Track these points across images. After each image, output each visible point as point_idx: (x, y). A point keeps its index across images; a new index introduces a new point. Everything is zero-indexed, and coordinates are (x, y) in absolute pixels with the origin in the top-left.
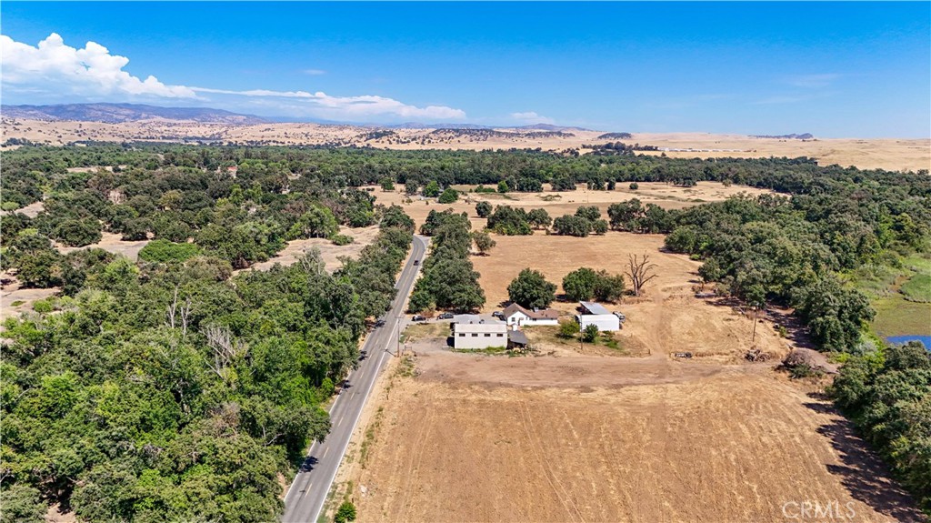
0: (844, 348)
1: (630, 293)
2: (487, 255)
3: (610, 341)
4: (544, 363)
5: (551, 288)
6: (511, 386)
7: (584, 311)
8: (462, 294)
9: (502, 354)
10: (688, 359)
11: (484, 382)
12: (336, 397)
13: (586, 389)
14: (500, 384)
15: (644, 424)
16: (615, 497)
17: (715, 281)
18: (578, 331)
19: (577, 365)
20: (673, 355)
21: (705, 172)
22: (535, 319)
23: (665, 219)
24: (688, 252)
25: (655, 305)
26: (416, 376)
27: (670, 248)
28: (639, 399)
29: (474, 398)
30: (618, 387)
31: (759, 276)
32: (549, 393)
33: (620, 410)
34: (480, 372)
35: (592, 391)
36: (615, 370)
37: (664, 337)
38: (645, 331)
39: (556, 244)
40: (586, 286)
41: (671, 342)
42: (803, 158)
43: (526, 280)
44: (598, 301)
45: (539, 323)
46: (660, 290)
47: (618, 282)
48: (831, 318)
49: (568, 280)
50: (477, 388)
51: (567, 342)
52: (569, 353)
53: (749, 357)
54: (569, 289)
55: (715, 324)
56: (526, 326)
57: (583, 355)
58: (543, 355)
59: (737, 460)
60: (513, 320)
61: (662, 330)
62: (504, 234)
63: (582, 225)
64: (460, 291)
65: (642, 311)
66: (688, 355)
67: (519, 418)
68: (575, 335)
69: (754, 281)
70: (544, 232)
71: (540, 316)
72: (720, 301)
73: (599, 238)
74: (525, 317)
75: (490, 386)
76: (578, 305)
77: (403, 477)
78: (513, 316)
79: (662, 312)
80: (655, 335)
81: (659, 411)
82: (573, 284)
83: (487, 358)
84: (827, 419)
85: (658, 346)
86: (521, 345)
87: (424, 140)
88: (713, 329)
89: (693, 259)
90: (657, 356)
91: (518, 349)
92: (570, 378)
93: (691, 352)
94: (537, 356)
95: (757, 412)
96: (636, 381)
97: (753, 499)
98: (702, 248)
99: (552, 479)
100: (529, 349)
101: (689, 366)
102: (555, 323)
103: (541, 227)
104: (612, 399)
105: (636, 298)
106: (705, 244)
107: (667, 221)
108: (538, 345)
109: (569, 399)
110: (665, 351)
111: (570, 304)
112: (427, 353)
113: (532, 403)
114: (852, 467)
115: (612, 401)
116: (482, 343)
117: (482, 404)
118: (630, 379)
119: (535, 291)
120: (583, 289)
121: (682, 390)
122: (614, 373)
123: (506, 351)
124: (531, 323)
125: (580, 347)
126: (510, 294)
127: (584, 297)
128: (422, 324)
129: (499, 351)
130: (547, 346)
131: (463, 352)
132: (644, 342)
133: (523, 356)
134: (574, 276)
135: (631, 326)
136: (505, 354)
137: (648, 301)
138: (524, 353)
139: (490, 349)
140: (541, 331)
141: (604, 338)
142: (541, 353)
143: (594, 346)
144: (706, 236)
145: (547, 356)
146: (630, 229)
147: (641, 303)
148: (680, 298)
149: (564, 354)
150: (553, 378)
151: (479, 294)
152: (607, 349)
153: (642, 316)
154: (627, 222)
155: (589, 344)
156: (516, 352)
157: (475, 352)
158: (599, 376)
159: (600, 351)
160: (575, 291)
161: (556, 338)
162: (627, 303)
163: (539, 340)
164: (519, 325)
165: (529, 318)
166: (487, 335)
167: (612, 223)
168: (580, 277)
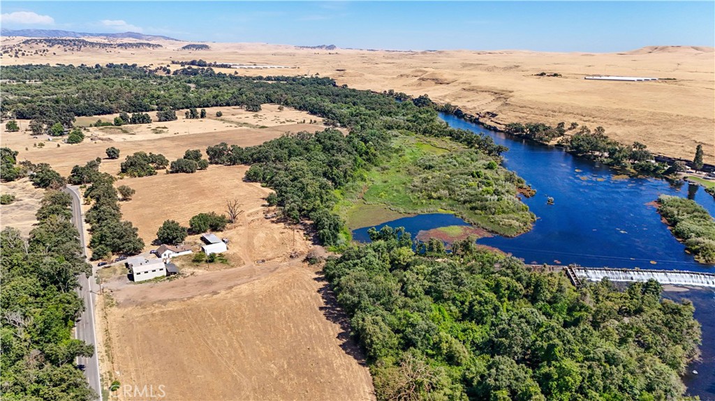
0: (332, 243)
2: (129, 199)
3: (223, 259)
4: (190, 281)
5: (184, 230)
6: (175, 300)
7: (205, 241)
8: (130, 244)
9: (164, 280)
10: (263, 263)
11: (160, 301)
12: (75, 329)
13: (215, 293)
14: (169, 300)
15: (245, 306)
16: (236, 345)
18: (205, 256)
19: (207, 279)
20: (256, 262)
21: (266, 97)
22: (178, 252)
23: (244, 154)
24: (260, 182)
25: (244, 228)
26: (118, 305)
27: (249, 178)
28: (242, 293)
29: (157, 311)
30: (231, 288)
31: (295, 206)
32: (196, 299)
33: (233, 301)
34: (154, 295)
35: (219, 293)
36: (227, 277)
37: (251, 251)
38: (240, 248)
39: (175, 182)
40: (204, 224)
41: (255, 253)
42: (327, 78)
43: (168, 228)
44: (212, 231)
45: (181, 254)
46: (246, 215)
47: (222, 217)
48: (325, 230)
49: (193, 220)
50: (156, 305)
51: (200, 264)
52: (202, 271)
53: (291, 257)
54: (195, 227)
55: (276, 237)
56: (173, 257)
57: (210, 272)
59: (285, 315)
61: (250, 246)
62: (135, 177)
63: (191, 165)
64: (127, 242)
65: (237, 234)
66: (263, 261)
67: (185, 318)
68: (203, 259)
69: (294, 209)
70: (165, 171)
71: (181, 249)
72: (278, 219)
73: (204, 172)
74: (171, 252)
75: (164, 302)
76: (201, 236)
77: (135, 362)
78: (164, 253)
79: (248, 233)
80: (246, 250)
81: (251, 297)
82: (197, 224)
83: (156, 284)
84: (321, 284)
85: (248, 258)
86: (175, 273)
88: (275, 241)
89: (263, 187)
90: (249, 264)
91: (173, 275)
92: (206, 288)
93: (265, 258)
94: (185, 277)
95: (294, 288)
96: (239, 282)
97: (290, 330)
98: (267, 179)
99: (208, 344)
100: (179, 274)
101: (264, 267)
102: (190, 252)
103: (161, 167)
104: (229, 296)
105: (233, 225)
106: (268, 176)
107: (245, 156)
108: (184, 270)
109: (208, 301)
110: (252, 260)
111: (196, 236)
112: (119, 288)
113: (189, 308)
114: (329, 306)
116: (151, 276)
117: (162, 313)
118: (236, 282)
119: (175, 234)
120: (203, 226)
121: (261, 283)
122: (228, 280)
123: (166, 278)
124: (176, 255)
125: (207, 267)
126: (159, 238)
127: (204, 230)
128: (105, 267)
129: (162, 279)
130: (189, 269)
131: (140, 283)
132: (241, 256)
133: (177, 279)
134: (197, 219)
135: (233, 246)
136: (167, 280)
137: (240, 225)
138: (177, 277)
139: (156, 278)
140: (183, 260)
141: (219, 258)
142: (187, 275)
143: (215, 264)
144: (269, 171)
145: (190, 276)
146: (223, 162)
147: (236, 228)
148: (257, 220)
149: (199, 273)
150: (197, 290)
151: (140, 241)
152: (222, 265)
153: (238, 237)
154: (220, 158)
155: (212, 263)
156: (172, 278)
157: (148, 282)
158: (221, 283)
159: (218, 267)
160: (198, 228)
161: (193, 263)
162: (229, 229)
163: (183, 266)
164: (169, 258)
165: (174, 253)
166: (154, 271)
167: (211, 159)
168: (200, 219)
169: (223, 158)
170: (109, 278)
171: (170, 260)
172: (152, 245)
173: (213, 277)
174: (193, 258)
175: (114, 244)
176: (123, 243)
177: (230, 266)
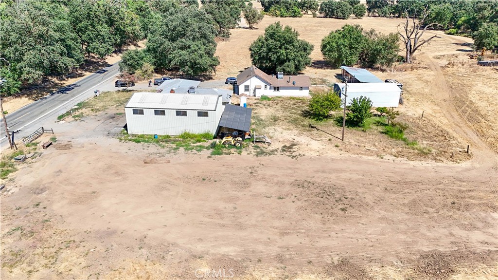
1: (402, 60)
2: (255, 29)
3: (391, 125)
5: (306, 48)
8: (184, 52)
18: (337, 107)
22: (277, 89)
24: (442, 29)
25: (432, 73)
30: (438, 266)
37: (470, 119)
39: (320, 23)
40: (351, 48)
43: (272, 36)
44: (364, 67)
45: (283, 93)
46: (431, 57)
47: (390, 43)
49: (329, 40)
51: (320, 125)
54: (330, 51)
56: (264, 98)
58: (273, 152)
60: (247, 88)
62: (277, 16)
63: (344, 8)
64: (182, 48)
65: (420, 79)
68: (332, 112)
70: (312, 16)
71: (285, 84)
73: (358, 20)
74: (263, 84)
76: (339, 71)
78: (247, 83)
79: (447, 81)
80: (455, 114)
82: (334, 45)
89: (450, 34)
90: (485, 159)
91: (230, 139)
92: (314, 222)
94: (262, 153)
96: (476, 240)
98: (460, 22)
100: (251, 139)
102: (305, 93)
103: (309, 12)
105: (408, 65)
106: (463, 18)
108: (270, 130)
111: (329, 70)
116: (172, 126)
119: (283, 51)
120: (346, 51)
122: (414, 208)
124: (270, 93)
125: (340, 136)
126: (252, 56)
127: (347, 61)
128: (124, 91)
129: (199, 141)
130: (285, 133)
131: (139, 142)
132: (446, 128)
133: (236, 154)
134: (335, 34)
135: (412, 99)
136: (208, 148)
137: (423, 68)
138: (240, 148)
139: (186, 136)
140: (282, 106)
141: (378, 119)
142: (270, 148)
143: (363, 134)
144: (464, 11)
145: (279, 153)
146: (384, 15)
147: (415, 70)
148: (460, 65)
149: (311, 150)
150: (277, 223)
151: (209, 54)
152: (386, 140)
153: (423, 85)
154: (381, 8)
155: (354, 130)
156: (227, 145)
157: (158, 142)
158: (382, 219)
159: (374, 145)
160: (336, 54)
161: (302, 118)
162: (400, 70)
163: (275, 121)
164: (255, 96)
165: (268, 87)
166: (181, 113)
167: (369, 10)
168: (343, 36)
169: (386, 9)
170: (98, 110)
171: (252, 102)
172: (241, 72)
173: (355, 176)
174: (306, 108)
175: (159, 47)
176: (174, 50)
177: (416, 151)
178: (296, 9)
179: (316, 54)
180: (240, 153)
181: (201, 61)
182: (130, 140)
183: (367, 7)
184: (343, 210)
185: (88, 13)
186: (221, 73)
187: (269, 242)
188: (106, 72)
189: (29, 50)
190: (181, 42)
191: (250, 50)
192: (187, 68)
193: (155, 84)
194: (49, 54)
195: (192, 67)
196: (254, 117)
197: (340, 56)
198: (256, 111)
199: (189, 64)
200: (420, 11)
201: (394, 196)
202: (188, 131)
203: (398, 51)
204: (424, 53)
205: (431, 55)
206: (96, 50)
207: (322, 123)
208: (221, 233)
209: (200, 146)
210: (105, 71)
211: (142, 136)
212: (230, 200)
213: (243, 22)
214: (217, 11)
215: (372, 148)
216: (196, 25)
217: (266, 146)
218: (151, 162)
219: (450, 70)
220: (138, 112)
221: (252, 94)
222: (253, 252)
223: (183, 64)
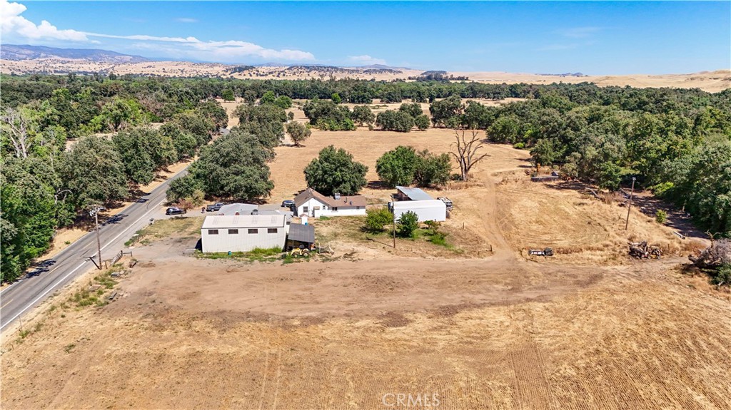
1: (457, 177)
2: (302, 146)
3: (435, 235)
4: (334, 272)
5: (360, 170)
6: (264, 318)
7: (400, 197)
8: (239, 177)
9: (273, 259)
10: (548, 258)
11: (220, 313)
13: (396, 319)
14: (248, 315)
15: (507, 400)
17: (548, 165)
18: (391, 222)
19: (385, 272)
20: (525, 252)
21: (510, 90)
22: (335, 209)
23: (484, 114)
24: (511, 142)
25: (486, 190)
26: (106, 303)
27: (492, 140)
28: (488, 336)
29: (182, 349)
30: (450, 311)
31: (613, 150)
32: (325, 331)
33: (457, 365)
35: (406, 322)
36: (444, 281)
37: (505, 228)
38: (479, 220)
39: (378, 138)
40: (405, 168)
41: (518, 233)
43: (326, 159)
44: (419, 186)
45: (341, 213)
46: (489, 174)
47: (443, 163)
49: (383, 161)
50: (200, 325)
51: (375, 237)
52: (375, 255)
53: (633, 253)
54: (385, 172)
55: (567, 210)
56: (323, 218)
57: (396, 257)
58: (336, 259)
60: (306, 209)
61: (502, 219)
62: (326, 130)
63: (404, 120)
64: (236, 174)
65: (472, 196)
66: (547, 253)
68: (386, 227)
69: (607, 156)
70: (367, 129)
71: (343, 204)
72: (560, 184)
73: (422, 133)
74: (321, 205)
75: (226, 321)
76: (395, 191)
78: (305, 205)
79: (497, 198)
80: (493, 225)
82: (389, 166)
85: (502, 241)
86: (307, 245)
87: (279, 74)
88: (567, 217)
89: (517, 148)
90: (503, 254)
91: (298, 250)
92: (371, 297)
93: (550, 247)
96: (478, 298)
98: (526, 136)
100: (316, 250)
101: (552, 269)
102: (362, 212)
103: (365, 124)
104: (442, 339)
105: (464, 183)
106: (529, 131)
107: (486, 117)
108: (332, 243)
109: (364, 343)
110: (512, 246)
111: (385, 190)
113: (291, 358)
115: (441, 344)
116: (245, 243)
117: (191, 364)
119: (338, 173)
120: (400, 171)
121: (557, 313)
122: (442, 285)
123: (280, 255)
124: (329, 213)
125: (392, 245)
126: (307, 178)
127: (402, 181)
128: (177, 218)
129: (270, 254)
130: (346, 245)
131: (215, 258)
132: (481, 236)
133: (305, 262)
134: (390, 155)
135: (460, 214)
136: (279, 259)
137: (478, 185)
138: (308, 257)
139: (257, 252)
140: (341, 224)
141: (426, 231)
142: (334, 256)
143: (412, 242)
144: (530, 124)
145: (341, 259)
146: (451, 126)
147: (470, 188)
148: (514, 182)
149: (368, 255)
150: (344, 299)
151: (264, 177)
152: (430, 246)
153: (473, 202)
154: (448, 118)
155: (405, 240)
156: (296, 256)
157: (232, 257)
158: (418, 292)
159: (420, 250)
160: (391, 175)
161: (360, 233)
162: (453, 188)
163: (336, 236)
164: (314, 216)
165: (327, 207)
166: (253, 231)
167: (434, 120)
168: (397, 157)
169: (453, 119)
170: (161, 236)
171: (312, 221)
172: (296, 195)
173: (402, 270)
174: (364, 225)
175: (211, 173)
176: (228, 175)
177: (452, 252)
178: (348, 121)
179: (372, 175)
180: (308, 261)
181: (257, 186)
182: (206, 258)
183: (431, 117)
184: (391, 289)
185: (135, 142)
186: (276, 197)
187: (339, 309)
188: (147, 202)
189: (91, 182)
190: (235, 167)
191: (305, 172)
192: (242, 193)
193: (207, 211)
194: (111, 185)
195: (246, 191)
196: (316, 234)
197: (395, 176)
198: (317, 229)
199: (244, 189)
200: (489, 122)
201: (429, 280)
202: (258, 247)
203: (451, 170)
204: (483, 170)
205: (489, 172)
206: (140, 178)
207: (378, 236)
208: (304, 306)
209: (272, 258)
210: (146, 200)
211: (217, 254)
212: (306, 289)
213: (288, 139)
214: (259, 129)
215: (418, 252)
216: (249, 152)
217: (330, 255)
218: (233, 271)
219: (503, 186)
220: (213, 232)
221: (311, 215)
222: (329, 313)
223: (237, 190)
